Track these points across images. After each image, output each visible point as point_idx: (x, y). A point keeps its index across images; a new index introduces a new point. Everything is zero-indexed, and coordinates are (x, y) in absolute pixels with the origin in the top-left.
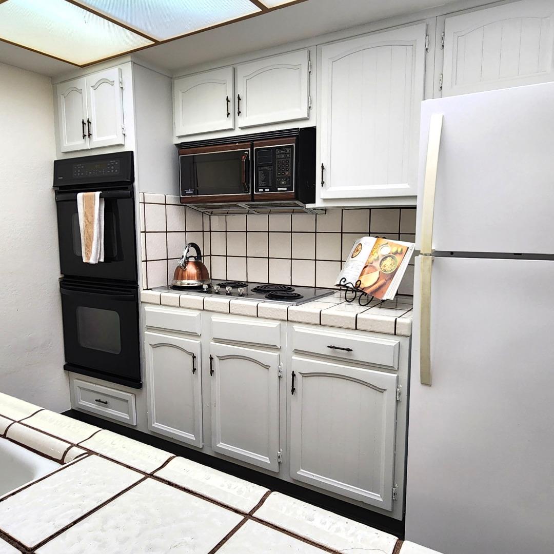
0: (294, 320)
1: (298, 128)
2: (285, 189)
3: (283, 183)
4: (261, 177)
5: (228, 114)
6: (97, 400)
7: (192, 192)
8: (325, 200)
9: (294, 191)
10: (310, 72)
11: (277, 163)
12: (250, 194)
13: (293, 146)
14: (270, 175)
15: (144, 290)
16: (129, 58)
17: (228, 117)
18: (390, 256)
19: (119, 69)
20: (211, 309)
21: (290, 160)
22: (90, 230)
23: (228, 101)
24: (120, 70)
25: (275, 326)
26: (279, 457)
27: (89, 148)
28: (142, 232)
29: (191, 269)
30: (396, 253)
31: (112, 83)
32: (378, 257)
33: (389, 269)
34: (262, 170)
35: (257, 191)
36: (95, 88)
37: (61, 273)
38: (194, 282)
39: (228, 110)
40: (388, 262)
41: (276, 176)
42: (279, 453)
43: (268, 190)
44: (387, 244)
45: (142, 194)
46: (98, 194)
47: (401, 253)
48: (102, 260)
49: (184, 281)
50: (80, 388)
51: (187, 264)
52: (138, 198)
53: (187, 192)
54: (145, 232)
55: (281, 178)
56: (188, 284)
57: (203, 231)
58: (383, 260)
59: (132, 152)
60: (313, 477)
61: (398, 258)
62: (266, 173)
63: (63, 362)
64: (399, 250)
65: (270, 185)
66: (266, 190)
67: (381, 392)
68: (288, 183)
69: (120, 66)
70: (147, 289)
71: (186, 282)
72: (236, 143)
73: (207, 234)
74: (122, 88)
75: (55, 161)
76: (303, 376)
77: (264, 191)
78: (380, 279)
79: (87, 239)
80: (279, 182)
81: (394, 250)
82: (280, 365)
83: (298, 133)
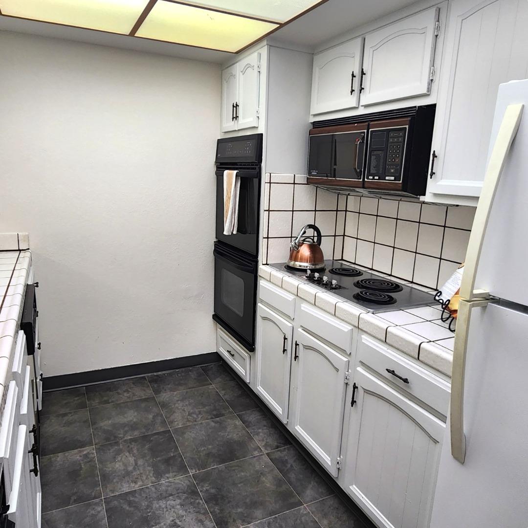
0: (364, 329)
1: (415, 107)
2: (393, 178)
3: (392, 171)
4: (374, 163)
5: (352, 91)
6: (228, 351)
7: (316, 173)
8: (436, 195)
9: (401, 182)
10: (437, 36)
11: (389, 147)
12: (361, 180)
13: (406, 128)
14: (382, 161)
15: (263, 264)
16: (265, 43)
17: (351, 94)
19: (259, 53)
20: (302, 297)
21: (402, 144)
22: (228, 205)
23: (353, 76)
25: (346, 330)
26: (338, 463)
27: (237, 130)
28: (265, 211)
29: (305, 251)
31: (253, 67)
34: (375, 155)
35: (368, 178)
36: (243, 72)
37: (216, 238)
39: (352, 87)
41: (387, 162)
42: (338, 459)
43: (377, 178)
45: (269, 174)
46: (235, 172)
48: (235, 232)
49: (297, 263)
50: (221, 338)
51: (301, 246)
52: (265, 178)
53: (312, 173)
54: (269, 211)
55: (391, 165)
56: (300, 266)
57: (337, 211)
59: (262, 134)
60: (361, 499)
62: (378, 158)
63: (212, 312)
67: (435, 442)
68: (396, 170)
69: (260, 51)
70: (267, 264)
71: (298, 264)
72: (355, 123)
73: (341, 215)
74: (260, 72)
75: (218, 140)
76: (364, 392)
77: (373, 179)
79: (226, 212)
80: (389, 170)
82: (348, 372)
83: (415, 112)
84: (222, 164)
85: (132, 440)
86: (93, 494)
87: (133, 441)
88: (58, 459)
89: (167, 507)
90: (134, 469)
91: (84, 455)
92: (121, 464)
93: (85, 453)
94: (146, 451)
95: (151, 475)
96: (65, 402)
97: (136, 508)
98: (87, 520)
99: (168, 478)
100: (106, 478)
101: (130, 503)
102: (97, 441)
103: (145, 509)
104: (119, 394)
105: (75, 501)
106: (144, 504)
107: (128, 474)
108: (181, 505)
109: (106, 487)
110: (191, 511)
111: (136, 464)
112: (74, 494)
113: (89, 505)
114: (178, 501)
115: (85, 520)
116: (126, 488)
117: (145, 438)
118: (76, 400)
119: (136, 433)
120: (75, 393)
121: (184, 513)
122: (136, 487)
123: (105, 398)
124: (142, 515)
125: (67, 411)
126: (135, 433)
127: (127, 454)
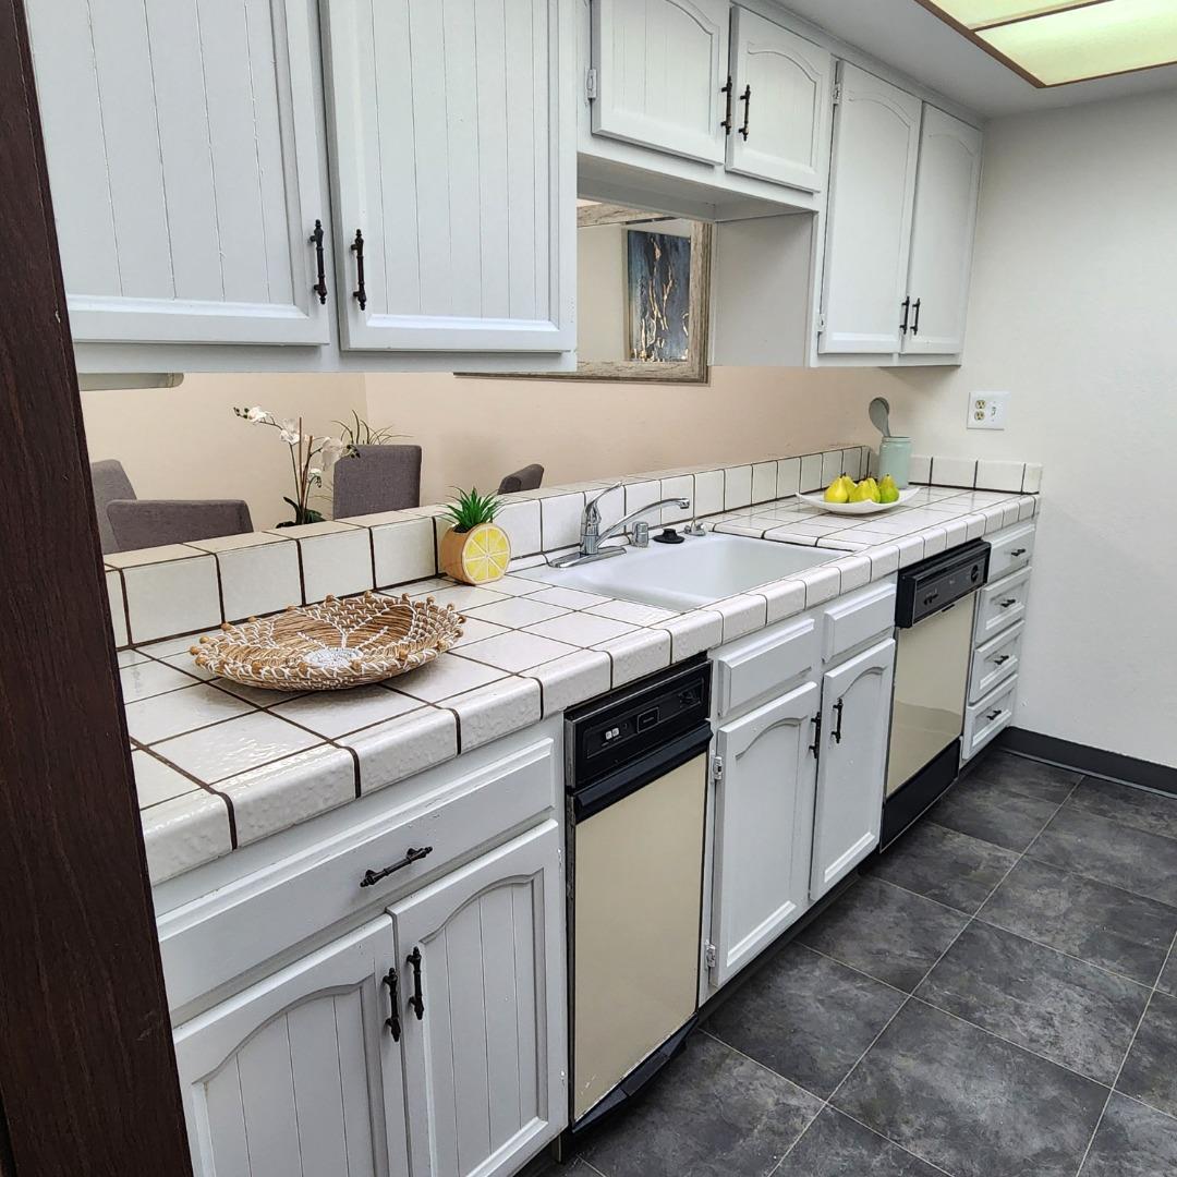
85: (1089, 883)
86: (964, 905)
87: (1092, 885)
88: (957, 840)
89: (1057, 993)
90: (1056, 918)
91: (995, 856)
92: (1041, 899)
93: (1000, 854)
94: (1102, 911)
95: (1078, 943)
96: (1033, 780)
97: (1010, 962)
98: (928, 924)
99: (1103, 964)
100: (1000, 900)
101: (1005, 949)
102: (1032, 852)
103: (1021, 970)
104: (1137, 812)
105: (934, 897)
106: (1026, 964)
107: (1040, 916)
108: (1088, 1010)
109: (990, 910)
110: (1097, 1027)
111: (1065, 915)
112: (937, 887)
113: (948, 911)
114: (1086, 1001)
115: (927, 922)
116: (1017, 929)
117: (1118, 893)
118: (1054, 786)
119: (1111, 879)
120: (1063, 777)
121: (1081, 1020)
122: (1036, 939)
123: (1106, 807)
124: (1007, 973)
125: (1026, 792)
126: (1109, 878)
127: (1064, 894)
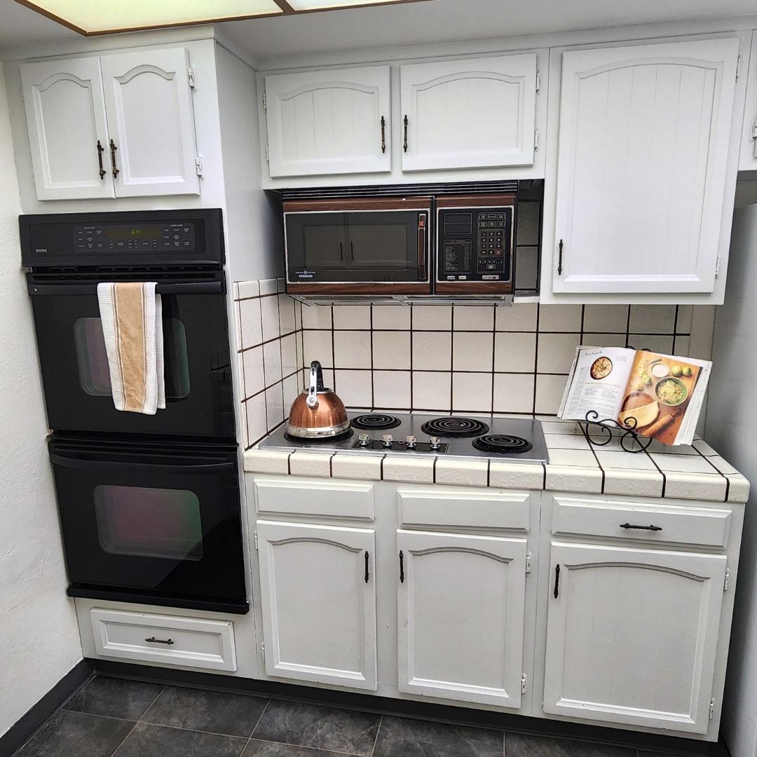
0: (557, 489)
1: (515, 181)
2: (495, 277)
3: (491, 267)
4: (450, 256)
5: (384, 148)
6: (147, 640)
7: (311, 276)
9: (510, 281)
10: (538, 91)
11: (479, 235)
14: (467, 253)
15: (245, 450)
16: (210, 32)
17: (383, 152)
18: (669, 379)
19: (186, 49)
20: (397, 479)
21: (504, 231)
22: (135, 354)
23: (384, 124)
24: (188, 54)
25: (522, 499)
27: (115, 197)
28: (239, 352)
30: (681, 375)
31: (169, 77)
32: (650, 381)
33: (674, 399)
34: (451, 245)
35: (442, 279)
36: (123, 81)
37: (50, 428)
38: (330, 430)
39: (383, 141)
40: (669, 388)
41: (479, 254)
43: (465, 277)
44: (660, 360)
45: (237, 284)
46: (150, 286)
47: (690, 375)
50: (107, 623)
52: (233, 293)
53: (300, 276)
54: (242, 350)
55: (487, 259)
58: (658, 385)
59: (219, 211)
61: (687, 383)
62: (457, 250)
63: (62, 582)
64: (685, 371)
65: (467, 268)
66: (460, 277)
67: (701, 581)
69: (189, 45)
70: (249, 448)
72: (403, 197)
74: (192, 87)
75: (22, 217)
77: (457, 279)
78: (661, 414)
79: (127, 368)
80: (484, 266)
81: (676, 370)
82: (528, 556)
83: (515, 188)
84: (37, 270)
